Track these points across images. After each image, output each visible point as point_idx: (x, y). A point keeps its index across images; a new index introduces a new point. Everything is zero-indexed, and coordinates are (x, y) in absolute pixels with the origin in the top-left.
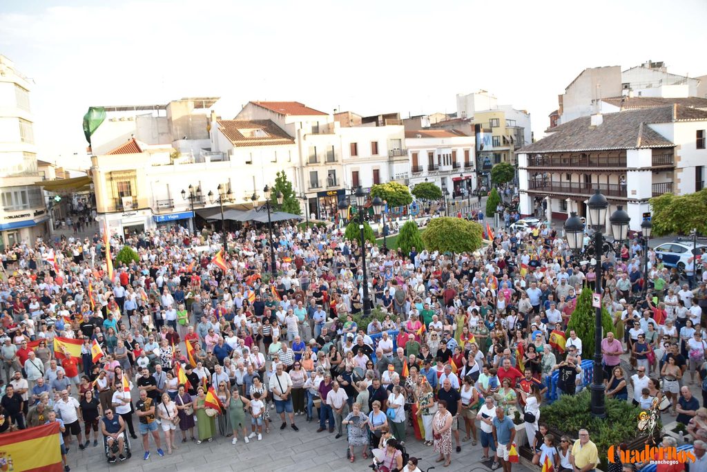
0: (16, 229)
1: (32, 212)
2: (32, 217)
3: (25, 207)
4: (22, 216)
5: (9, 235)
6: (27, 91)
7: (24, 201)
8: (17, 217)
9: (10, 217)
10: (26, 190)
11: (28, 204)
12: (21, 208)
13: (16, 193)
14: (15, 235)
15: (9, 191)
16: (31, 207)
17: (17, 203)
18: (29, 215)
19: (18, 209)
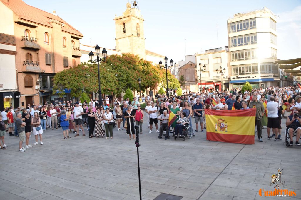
0: (265, 82)
1: (272, 75)
2: (272, 77)
3: (270, 73)
4: (268, 76)
5: (262, 85)
6: (276, 22)
7: (270, 70)
8: (266, 76)
9: (263, 76)
10: (271, 64)
11: (271, 71)
12: (268, 73)
13: (266, 66)
14: (264, 85)
15: (263, 64)
16: (273, 73)
17: (266, 70)
18: (271, 76)
19: (266, 73)
